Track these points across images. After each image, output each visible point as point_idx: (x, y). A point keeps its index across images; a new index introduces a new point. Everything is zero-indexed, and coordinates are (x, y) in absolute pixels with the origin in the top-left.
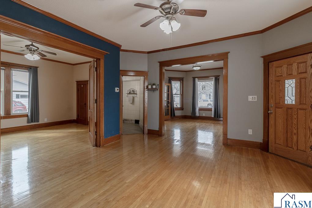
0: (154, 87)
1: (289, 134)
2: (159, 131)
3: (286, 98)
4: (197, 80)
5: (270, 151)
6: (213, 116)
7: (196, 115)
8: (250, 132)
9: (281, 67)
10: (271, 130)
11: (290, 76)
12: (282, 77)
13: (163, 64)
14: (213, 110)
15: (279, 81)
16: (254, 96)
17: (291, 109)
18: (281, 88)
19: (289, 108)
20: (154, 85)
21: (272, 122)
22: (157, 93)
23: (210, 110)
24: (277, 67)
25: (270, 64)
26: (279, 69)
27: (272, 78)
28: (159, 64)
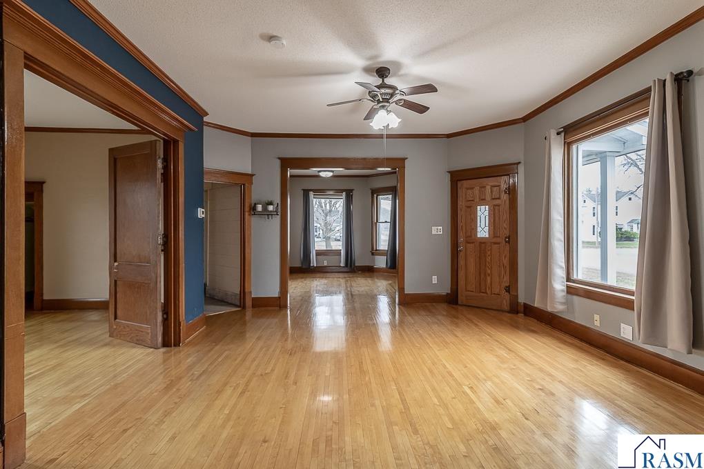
0: (271, 208)
1: (482, 276)
2: (280, 298)
3: (479, 229)
4: (311, 194)
5: (459, 302)
6: (342, 264)
7: (312, 265)
8: (435, 280)
9: (472, 188)
10: (461, 274)
11: (483, 201)
12: (472, 202)
13: (286, 163)
14: (343, 253)
15: (470, 207)
16: (439, 228)
17: (484, 243)
18: (472, 216)
19: (483, 242)
20: (271, 203)
21: (461, 262)
22: (276, 220)
23: (338, 252)
24: (467, 189)
25: (459, 184)
26: (470, 191)
27: (461, 203)
28: (278, 162)
